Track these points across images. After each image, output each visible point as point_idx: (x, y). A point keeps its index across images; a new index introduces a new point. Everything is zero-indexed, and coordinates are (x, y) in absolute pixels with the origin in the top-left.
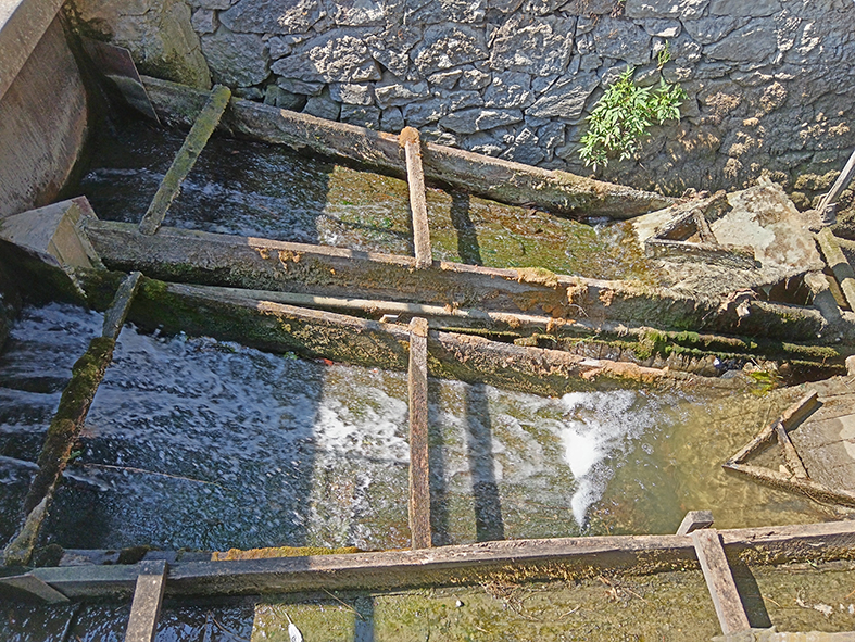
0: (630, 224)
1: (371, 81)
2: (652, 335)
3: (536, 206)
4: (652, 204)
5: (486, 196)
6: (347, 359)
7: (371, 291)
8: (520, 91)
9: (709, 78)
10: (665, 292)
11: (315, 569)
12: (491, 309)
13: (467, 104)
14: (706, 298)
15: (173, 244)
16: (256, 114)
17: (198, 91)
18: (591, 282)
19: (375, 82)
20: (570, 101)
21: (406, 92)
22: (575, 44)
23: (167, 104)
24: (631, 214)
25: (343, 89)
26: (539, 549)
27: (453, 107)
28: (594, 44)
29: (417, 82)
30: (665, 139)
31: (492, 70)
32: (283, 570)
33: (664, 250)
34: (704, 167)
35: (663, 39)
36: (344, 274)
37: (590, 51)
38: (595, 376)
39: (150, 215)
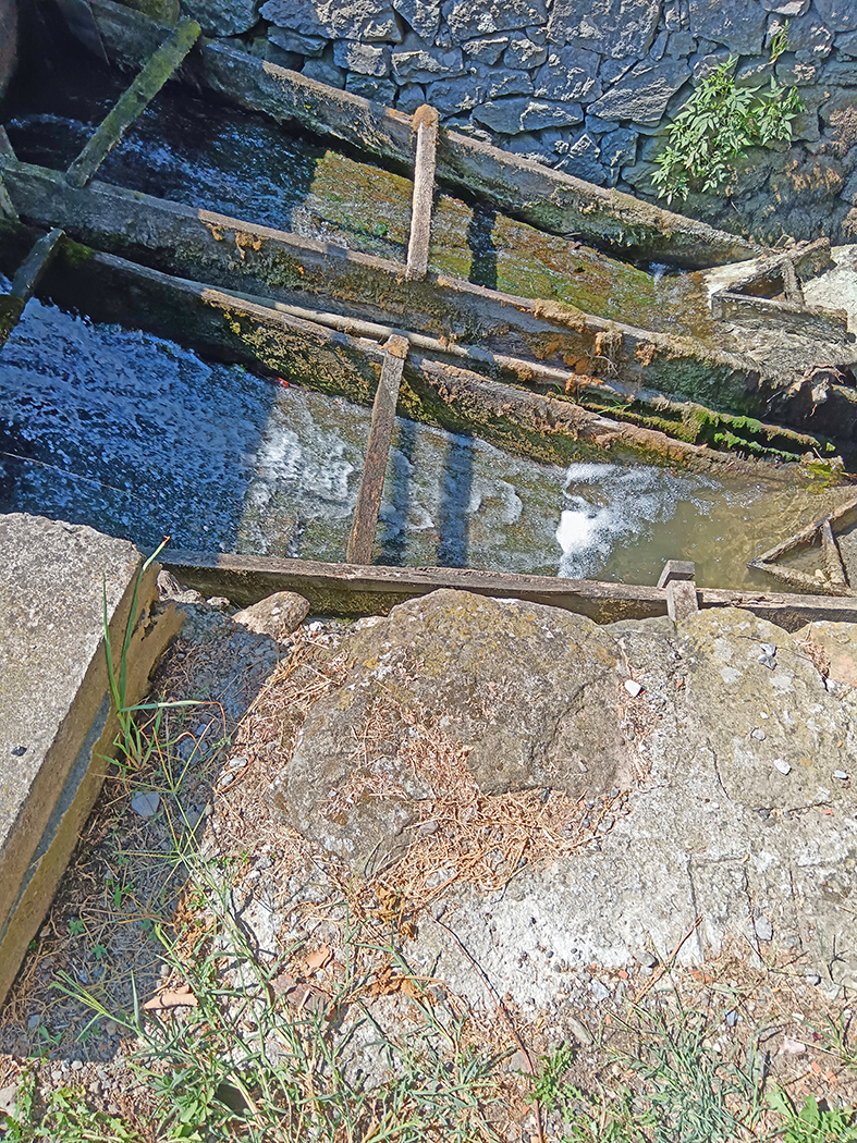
0: (701, 276)
1: (387, 42)
2: (701, 414)
3: (583, 238)
4: (734, 252)
5: (519, 216)
6: (307, 381)
7: (348, 305)
8: (582, 77)
9: (839, 85)
10: (722, 357)
11: (224, 567)
12: (499, 352)
13: (511, 89)
14: (776, 372)
15: (106, 206)
16: (231, 64)
17: (159, 23)
18: (628, 330)
19: (393, 44)
20: (649, 99)
21: (432, 64)
22: (662, 15)
23: (119, 37)
24: (704, 263)
25: (351, 50)
26: (484, 581)
27: (493, 92)
28: (688, 17)
29: (448, 50)
30: (769, 170)
31: (548, 42)
32: (188, 564)
33: (734, 308)
34: (816, 217)
35: (783, 17)
36: (315, 276)
37: (682, 27)
38: (611, 441)
39: (80, 162)
